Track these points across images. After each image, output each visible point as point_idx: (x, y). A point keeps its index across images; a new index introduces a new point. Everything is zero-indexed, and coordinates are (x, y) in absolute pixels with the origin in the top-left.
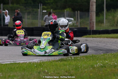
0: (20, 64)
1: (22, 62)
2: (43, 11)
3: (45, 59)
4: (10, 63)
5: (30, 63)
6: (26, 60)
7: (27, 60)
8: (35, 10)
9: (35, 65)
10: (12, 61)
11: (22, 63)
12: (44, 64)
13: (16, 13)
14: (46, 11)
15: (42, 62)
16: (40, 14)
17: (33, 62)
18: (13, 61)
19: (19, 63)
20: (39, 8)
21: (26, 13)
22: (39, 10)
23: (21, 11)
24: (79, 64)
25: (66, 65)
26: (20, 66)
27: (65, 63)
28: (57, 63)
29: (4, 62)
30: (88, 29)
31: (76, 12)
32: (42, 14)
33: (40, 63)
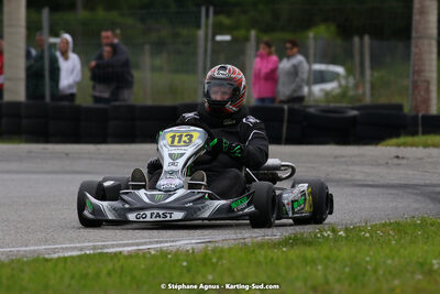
0: (119, 260)
1: (130, 249)
2: (219, 38)
3: (227, 237)
4: (79, 253)
5: (163, 254)
6: (145, 243)
7: (151, 243)
8: (184, 32)
9: (185, 264)
10: (87, 248)
11: (130, 256)
12: (220, 258)
14: (227, 38)
15: (214, 251)
16: (206, 50)
17: (174, 249)
18: (94, 248)
19: (115, 254)
20: (199, 27)
21: (147, 47)
22: (201, 33)
23: (125, 38)
24: (368, 259)
25: (313, 262)
26: (122, 268)
27: (310, 252)
28: (276, 253)
29: (54, 250)
30: (407, 110)
31: (356, 40)
32: (213, 51)
33: (206, 255)
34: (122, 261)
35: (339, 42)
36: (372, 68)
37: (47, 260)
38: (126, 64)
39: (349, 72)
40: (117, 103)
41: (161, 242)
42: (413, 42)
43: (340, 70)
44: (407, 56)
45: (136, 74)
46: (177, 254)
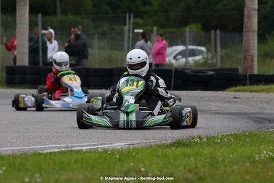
0: (81, 154)
1: (86, 148)
2: (136, 31)
3: (141, 141)
4: (59, 150)
5: (105, 151)
6: (95, 145)
7: (98, 145)
8: (117, 27)
9: (117, 156)
10: (62, 147)
11: (87, 152)
12: (137, 154)
13: (73, 36)
14: (141, 31)
15: (133, 149)
16: (129, 38)
17: (111, 148)
18: (67, 147)
19: (79, 151)
20: (125, 25)
21: (96, 35)
22: (126, 28)
23: (83, 31)
24: (219, 154)
25: (189, 156)
26: (82, 159)
27: (187, 150)
28: (168, 151)
29: (45, 149)
30: (240, 71)
31: (212, 32)
32: (133, 38)
33: (129, 152)
34: (83, 155)
35: (203, 33)
36: (221, 48)
37: (40, 154)
38: (85, 45)
39: (209, 50)
40: (80, 67)
41: (104, 144)
42: (244, 33)
43: (203, 49)
44: (241, 41)
45: (90, 51)
46: (113, 151)
